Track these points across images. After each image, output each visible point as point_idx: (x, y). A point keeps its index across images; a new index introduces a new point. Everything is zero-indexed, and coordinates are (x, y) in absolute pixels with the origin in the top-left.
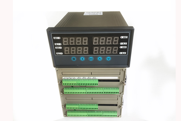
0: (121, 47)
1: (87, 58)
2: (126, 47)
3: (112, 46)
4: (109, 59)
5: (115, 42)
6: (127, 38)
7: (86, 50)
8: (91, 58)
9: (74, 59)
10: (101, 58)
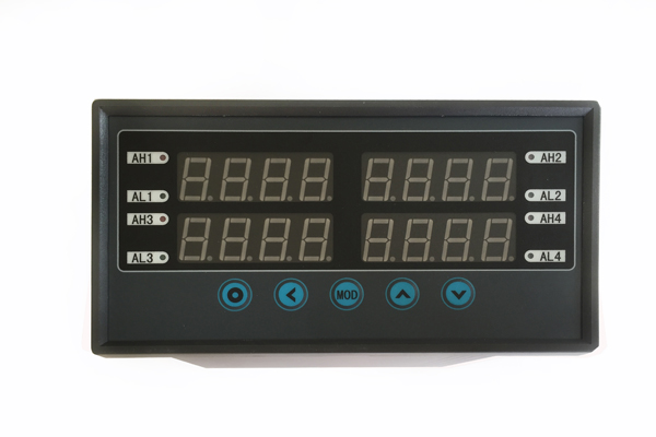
6: (563, 160)
8: (348, 291)
9: (236, 295)
10: (411, 289)
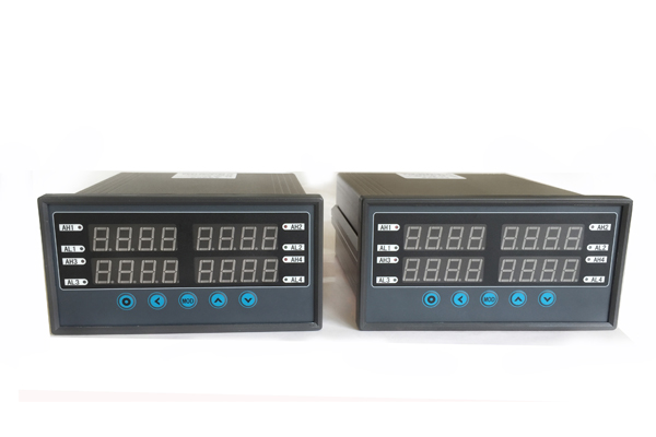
0: (289, 260)
1: (173, 299)
2: (303, 258)
3: (259, 254)
4: (251, 302)
5: (269, 243)
6: (303, 228)
7: (171, 270)
8: (189, 298)
9: (127, 302)
10: (223, 298)
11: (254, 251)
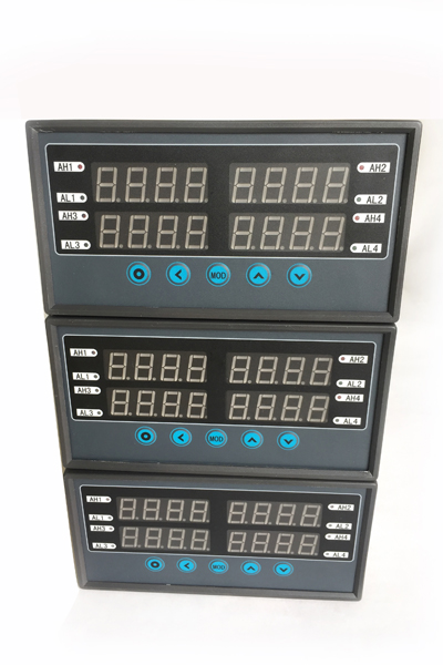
0: (342, 398)
1: (198, 436)
2: (362, 396)
3: (306, 390)
4: (292, 444)
5: (320, 377)
7: (199, 402)
11: (300, 385)
